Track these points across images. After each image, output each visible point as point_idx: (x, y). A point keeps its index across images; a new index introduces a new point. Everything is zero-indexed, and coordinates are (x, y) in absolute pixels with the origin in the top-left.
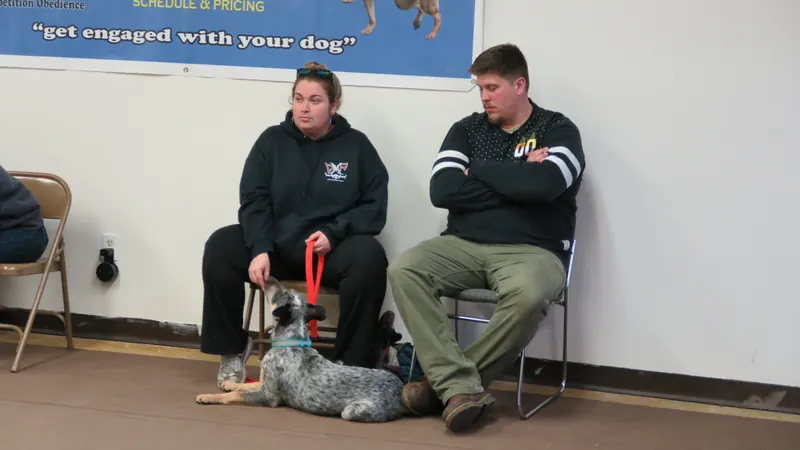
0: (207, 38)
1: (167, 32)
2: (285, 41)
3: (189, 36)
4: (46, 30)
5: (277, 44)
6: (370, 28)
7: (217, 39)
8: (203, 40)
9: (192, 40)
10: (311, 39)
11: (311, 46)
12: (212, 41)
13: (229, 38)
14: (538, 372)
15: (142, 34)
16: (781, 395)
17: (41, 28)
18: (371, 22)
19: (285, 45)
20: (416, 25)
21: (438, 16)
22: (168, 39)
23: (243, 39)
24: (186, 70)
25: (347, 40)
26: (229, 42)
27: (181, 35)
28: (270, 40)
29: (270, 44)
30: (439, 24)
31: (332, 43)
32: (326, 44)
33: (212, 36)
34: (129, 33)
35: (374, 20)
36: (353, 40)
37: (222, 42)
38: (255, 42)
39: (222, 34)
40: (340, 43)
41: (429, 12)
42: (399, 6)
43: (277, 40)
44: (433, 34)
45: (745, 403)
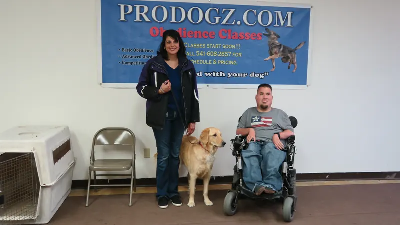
0: (216, 75)
1: (201, 73)
2: (245, 75)
3: (209, 74)
6: (274, 69)
7: (219, 75)
8: (214, 75)
10: (254, 74)
11: (254, 76)
12: (218, 75)
13: (224, 74)
14: (327, 177)
16: (395, 175)
18: (274, 67)
19: (245, 76)
20: (289, 68)
21: (296, 65)
22: (201, 75)
23: (229, 74)
24: (208, 86)
25: (266, 74)
26: (224, 76)
27: (206, 74)
28: (239, 75)
30: (296, 67)
31: (261, 75)
32: (259, 75)
33: (218, 74)
35: (275, 66)
36: (268, 74)
37: (221, 76)
38: (234, 75)
39: (221, 73)
40: (263, 75)
41: (293, 64)
42: (283, 62)
43: (242, 75)
44: (295, 71)
45: (386, 179)
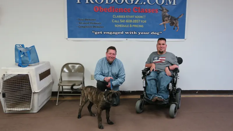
0: (131, 33)
1: (123, 32)
2: (148, 33)
3: (127, 33)
4: (95, 32)
5: (146, 34)
6: (165, 30)
7: (133, 33)
8: (130, 33)
9: (128, 33)
10: (153, 32)
11: (153, 34)
12: (132, 33)
14: (197, 92)
15: (117, 33)
17: (94, 32)
18: (165, 29)
20: (174, 29)
21: (178, 27)
22: (123, 33)
23: (139, 33)
24: (127, 39)
25: (160, 32)
26: (136, 33)
27: (126, 33)
28: (145, 33)
30: (178, 29)
32: (156, 33)
33: (132, 32)
34: (114, 33)
35: (166, 28)
36: (162, 32)
37: (134, 33)
38: (141, 33)
39: (134, 32)
40: (159, 33)
41: (176, 26)
42: (171, 25)
43: (146, 33)
44: (177, 31)
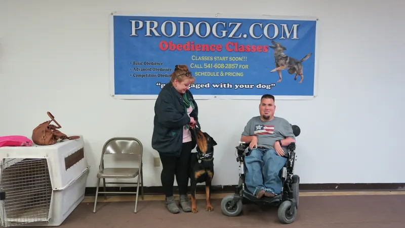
0: (223, 86)
1: (208, 84)
2: (251, 86)
3: (216, 85)
4: (162, 85)
5: (248, 87)
6: (280, 81)
7: (226, 86)
8: (221, 87)
9: (217, 87)
10: (260, 85)
11: (260, 87)
12: (225, 87)
13: (231, 86)
14: (336, 187)
15: (199, 85)
17: (159, 84)
18: (280, 79)
20: (295, 79)
21: (302, 76)
22: (209, 87)
23: (236, 86)
24: (215, 97)
25: (272, 85)
26: (231, 87)
27: (214, 85)
28: (246, 86)
29: (246, 87)
30: (303, 78)
31: (267, 86)
32: (265, 86)
33: (225, 85)
34: (194, 85)
36: (274, 85)
37: (228, 87)
38: (240, 87)
39: (228, 84)
40: (270, 86)
41: (299, 75)
42: (289, 73)
43: (248, 86)
44: (301, 82)
45: (397, 190)
